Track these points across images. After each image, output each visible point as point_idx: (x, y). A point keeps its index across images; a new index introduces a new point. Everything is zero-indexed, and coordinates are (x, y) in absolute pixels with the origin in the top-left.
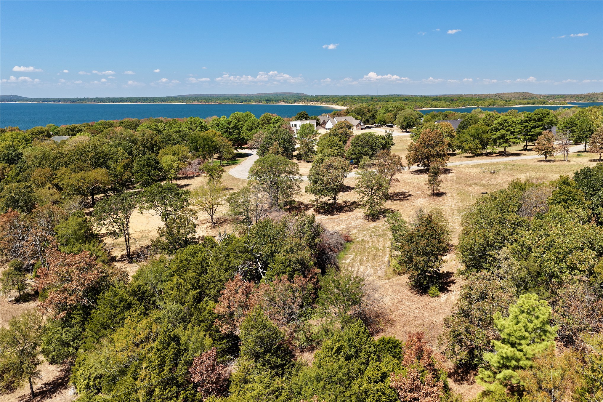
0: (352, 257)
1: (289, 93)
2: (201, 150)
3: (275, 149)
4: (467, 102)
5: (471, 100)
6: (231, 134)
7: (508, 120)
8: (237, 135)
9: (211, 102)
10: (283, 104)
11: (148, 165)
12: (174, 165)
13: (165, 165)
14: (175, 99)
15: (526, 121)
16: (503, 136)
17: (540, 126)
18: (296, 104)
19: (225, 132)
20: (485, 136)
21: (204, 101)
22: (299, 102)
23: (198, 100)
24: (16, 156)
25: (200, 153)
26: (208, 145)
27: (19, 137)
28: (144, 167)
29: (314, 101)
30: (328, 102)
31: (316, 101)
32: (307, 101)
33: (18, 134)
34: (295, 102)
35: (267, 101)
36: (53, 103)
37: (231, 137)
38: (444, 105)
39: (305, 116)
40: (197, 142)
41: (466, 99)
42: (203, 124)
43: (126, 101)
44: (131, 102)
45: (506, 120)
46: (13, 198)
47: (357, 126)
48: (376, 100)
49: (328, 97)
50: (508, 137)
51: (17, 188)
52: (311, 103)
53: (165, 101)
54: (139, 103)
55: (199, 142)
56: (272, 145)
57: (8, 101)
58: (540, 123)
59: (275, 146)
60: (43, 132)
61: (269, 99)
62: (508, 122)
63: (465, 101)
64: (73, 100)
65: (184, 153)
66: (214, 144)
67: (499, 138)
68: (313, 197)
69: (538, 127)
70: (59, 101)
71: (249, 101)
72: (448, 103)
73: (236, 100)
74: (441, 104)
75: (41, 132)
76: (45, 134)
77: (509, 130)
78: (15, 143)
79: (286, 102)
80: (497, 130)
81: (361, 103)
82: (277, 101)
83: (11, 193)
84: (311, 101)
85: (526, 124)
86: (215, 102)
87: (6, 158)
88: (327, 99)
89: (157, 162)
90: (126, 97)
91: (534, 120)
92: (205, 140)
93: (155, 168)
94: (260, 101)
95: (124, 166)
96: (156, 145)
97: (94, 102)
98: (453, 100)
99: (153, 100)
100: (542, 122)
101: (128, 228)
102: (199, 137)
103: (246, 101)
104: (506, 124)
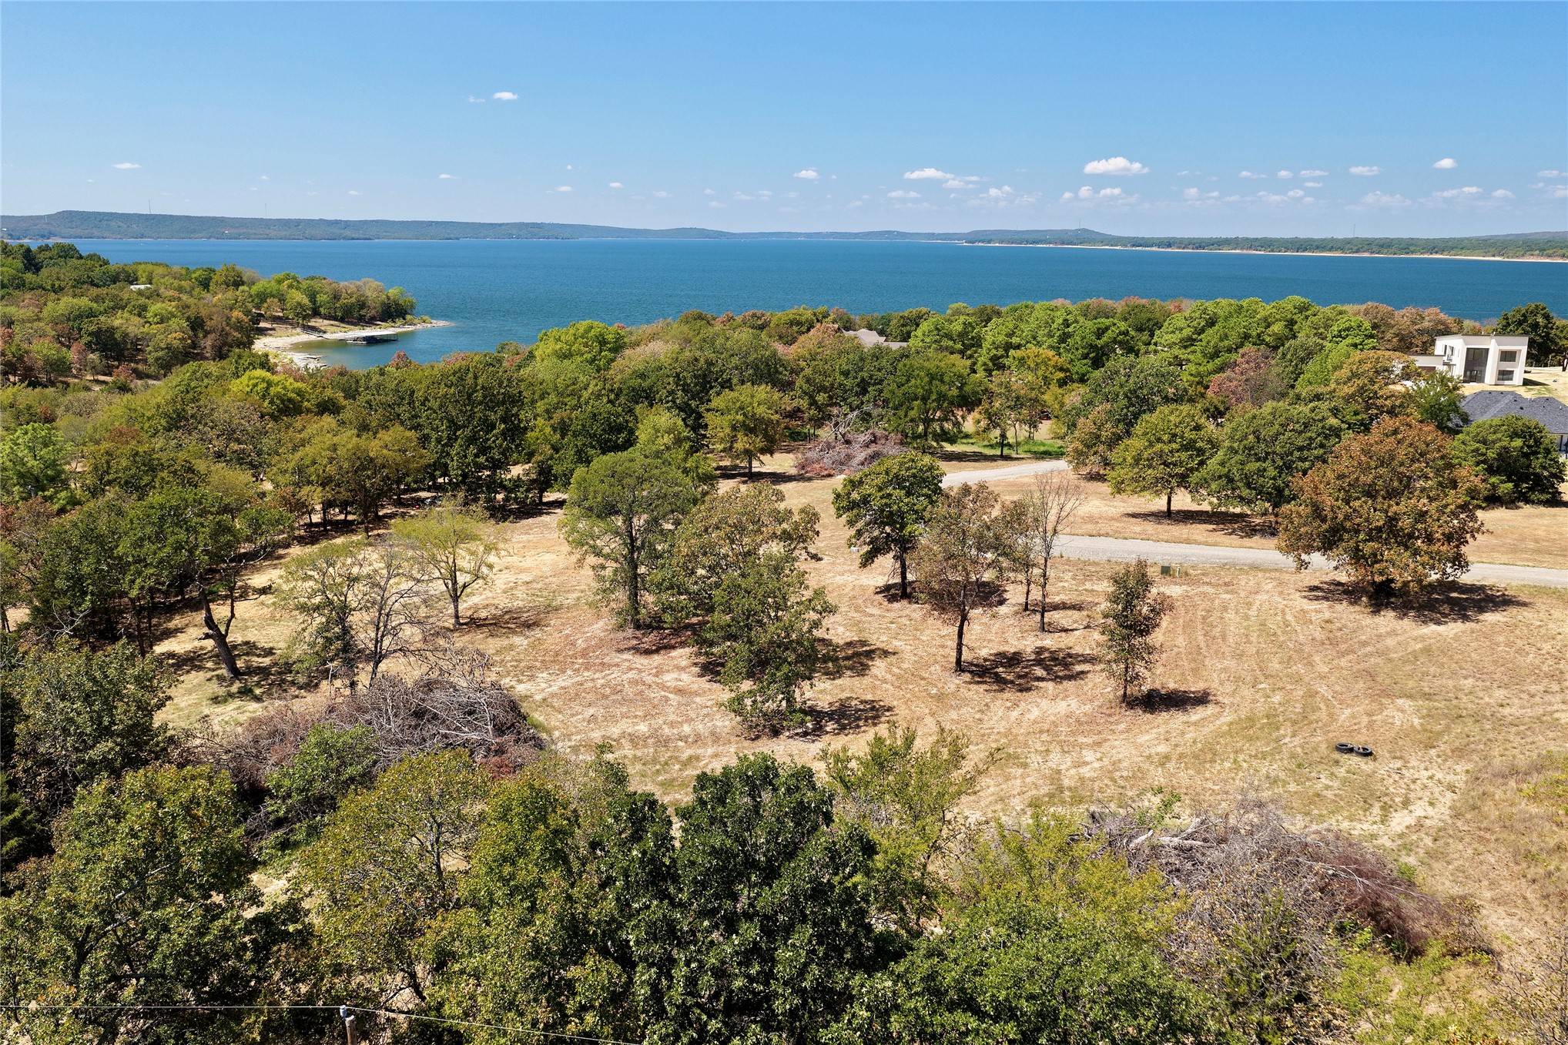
14: (1480, 244)
21: (1561, 252)
23: (1542, 250)
36: (1154, 249)
43: (1331, 249)
44: (1342, 250)
53: (1442, 251)
54: (1366, 255)
57: (1063, 243)
64: (1200, 244)
70: (1169, 246)
97: (1250, 248)
99: (1408, 245)
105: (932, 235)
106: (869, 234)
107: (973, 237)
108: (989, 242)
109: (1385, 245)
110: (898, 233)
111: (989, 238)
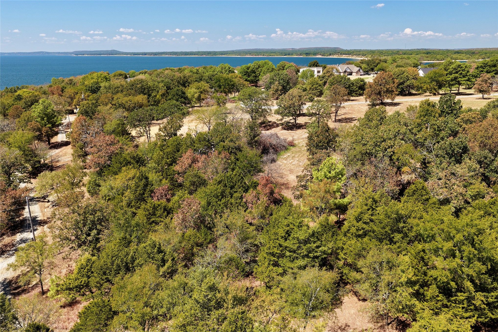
0: (289, 154)
1: (328, 48)
2: (223, 87)
3: (276, 88)
4: (488, 54)
5: (492, 53)
6: (249, 76)
7: (462, 66)
8: (253, 77)
9: (261, 55)
10: (320, 56)
11: (177, 95)
12: (195, 95)
13: (189, 96)
14: (233, 52)
15: (481, 67)
16: (456, 78)
17: (493, 71)
18: (331, 57)
19: (245, 75)
20: (440, 79)
21: (255, 54)
22: (333, 54)
23: (250, 54)
24: (97, 88)
25: (222, 89)
26: (228, 84)
27: (102, 76)
28: (174, 96)
29: (346, 54)
30: (359, 55)
31: (348, 54)
32: (341, 54)
33: (101, 74)
34: (330, 55)
35: (307, 54)
37: (249, 79)
38: (464, 58)
39: (316, 64)
40: (220, 81)
41: (487, 52)
42: (230, 69)
43: (194, 55)
44: (198, 55)
45: (460, 65)
46: (85, 110)
47: (357, 73)
48: (401, 53)
49: (360, 51)
50: (460, 79)
51: (87, 103)
52: (344, 56)
53: (224, 55)
54: (205, 56)
55: (221, 81)
56: (274, 83)
58: (493, 69)
59: (275, 85)
60: (122, 75)
61: (309, 52)
62: (462, 67)
63: (486, 53)
64: (155, 54)
65: (205, 88)
66: (232, 83)
67: (452, 80)
68: (280, 117)
69: (492, 72)
70: (145, 55)
71: (292, 54)
72: (468, 56)
73: (281, 53)
74: (461, 57)
75: (120, 75)
76: (124, 76)
77: (461, 74)
78: (99, 80)
79: (322, 55)
80: (451, 73)
81: (387, 56)
82: (315, 54)
83: (84, 106)
84: (344, 54)
85: (481, 69)
86: (264, 55)
87: (90, 89)
88: (358, 53)
89: (184, 93)
90: (194, 51)
91: (489, 66)
92: (226, 80)
93: (182, 97)
94: (301, 54)
95: (161, 95)
96: (187, 82)
97: (171, 55)
98: (474, 53)
99: (215, 53)
100: (496, 68)
101: (150, 130)
102: (222, 78)
103: (289, 54)
104: (459, 69)
105: (59, 53)
106: (34, 53)
107: (77, 53)
108: (83, 55)
109: (209, 53)
110: (46, 52)
111: (83, 53)
